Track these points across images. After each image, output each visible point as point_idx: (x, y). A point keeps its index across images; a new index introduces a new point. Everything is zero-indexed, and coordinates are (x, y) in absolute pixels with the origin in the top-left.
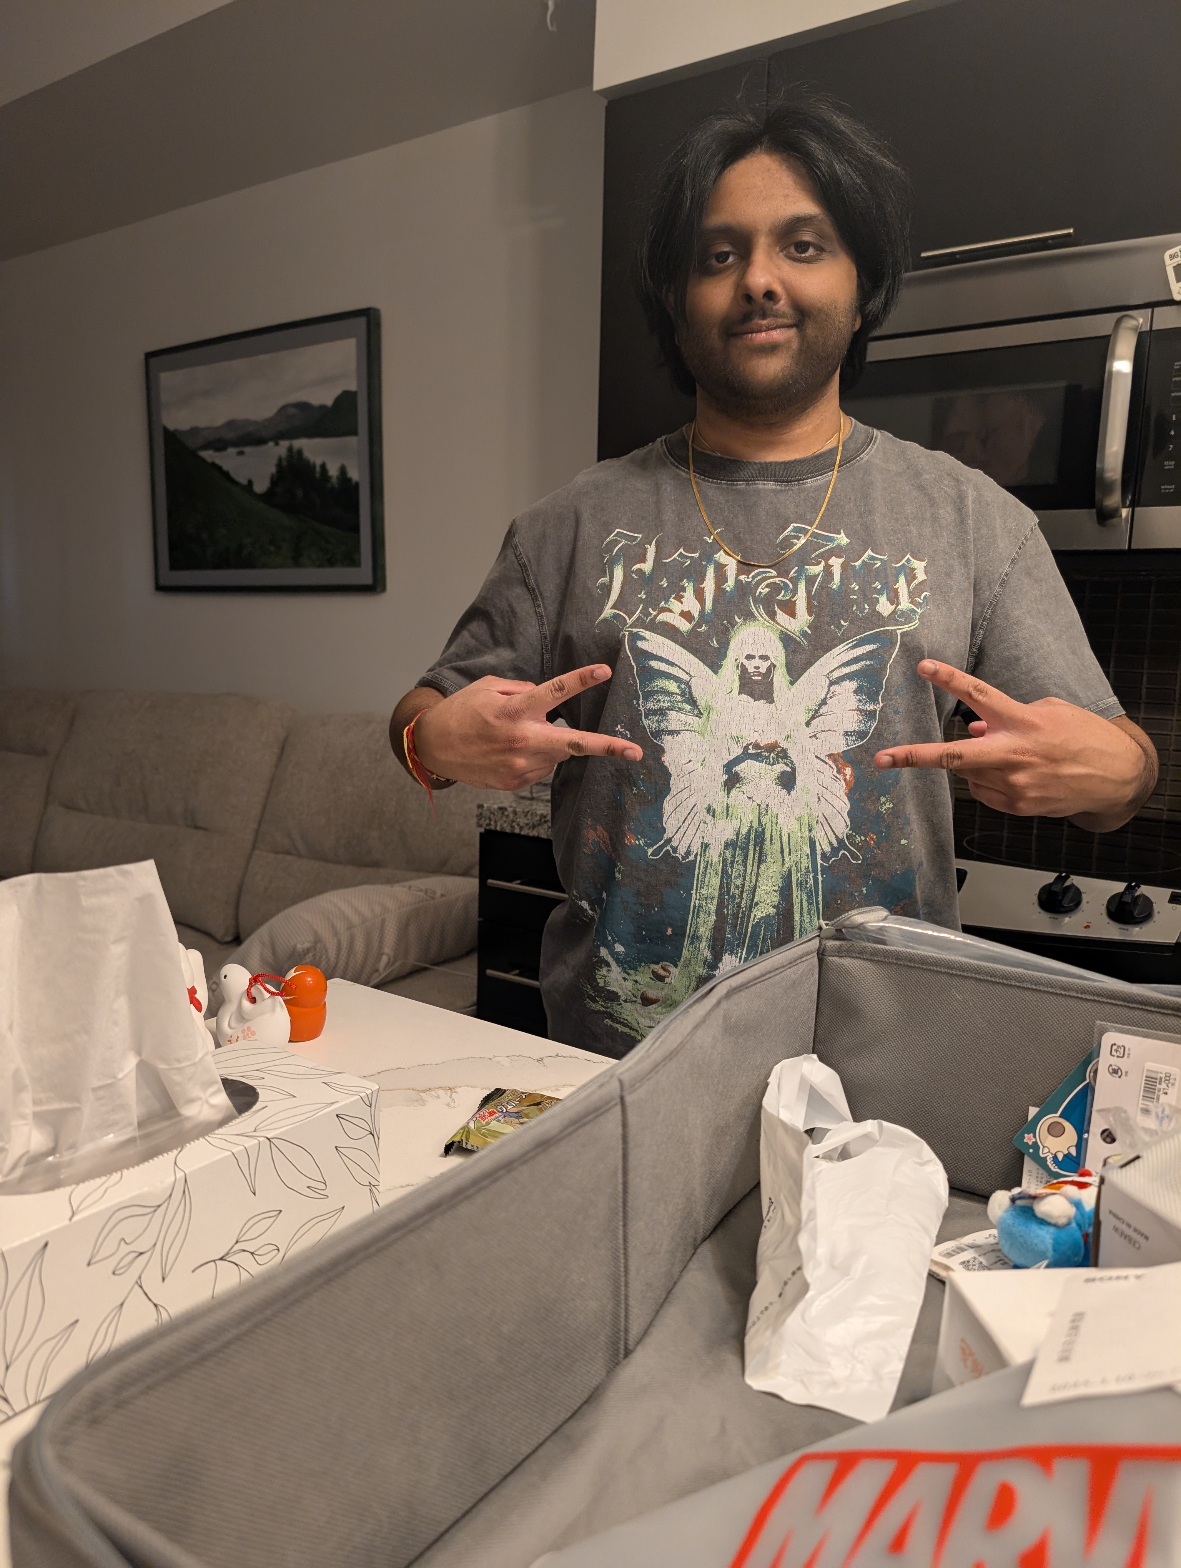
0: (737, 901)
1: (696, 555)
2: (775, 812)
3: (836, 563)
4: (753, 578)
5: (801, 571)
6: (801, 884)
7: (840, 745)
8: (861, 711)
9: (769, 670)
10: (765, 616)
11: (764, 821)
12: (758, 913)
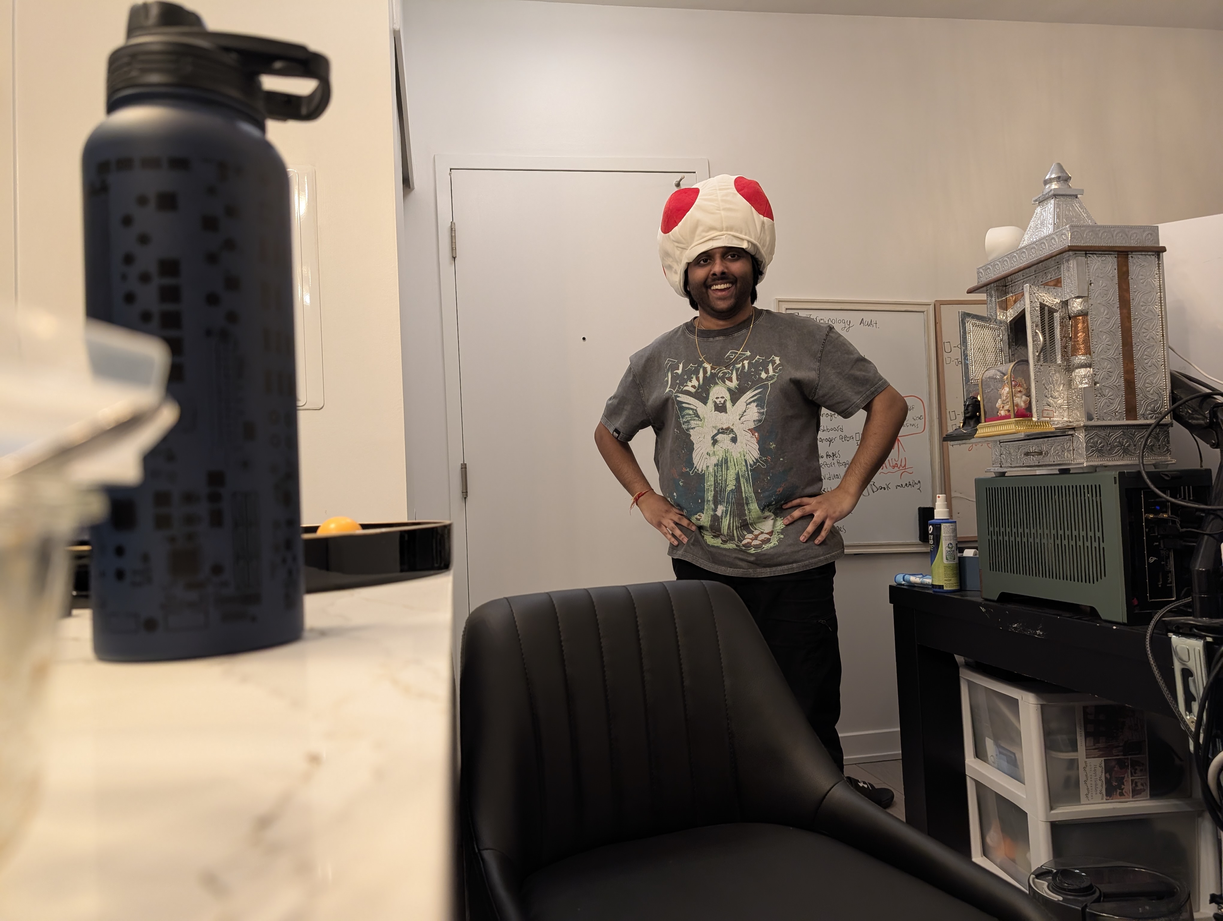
0: (721, 485)
1: (696, 366)
2: (731, 451)
3: (746, 363)
4: (717, 371)
5: (734, 367)
7: (752, 425)
9: (724, 401)
10: (722, 383)
11: (727, 455)
12: (729, 489)
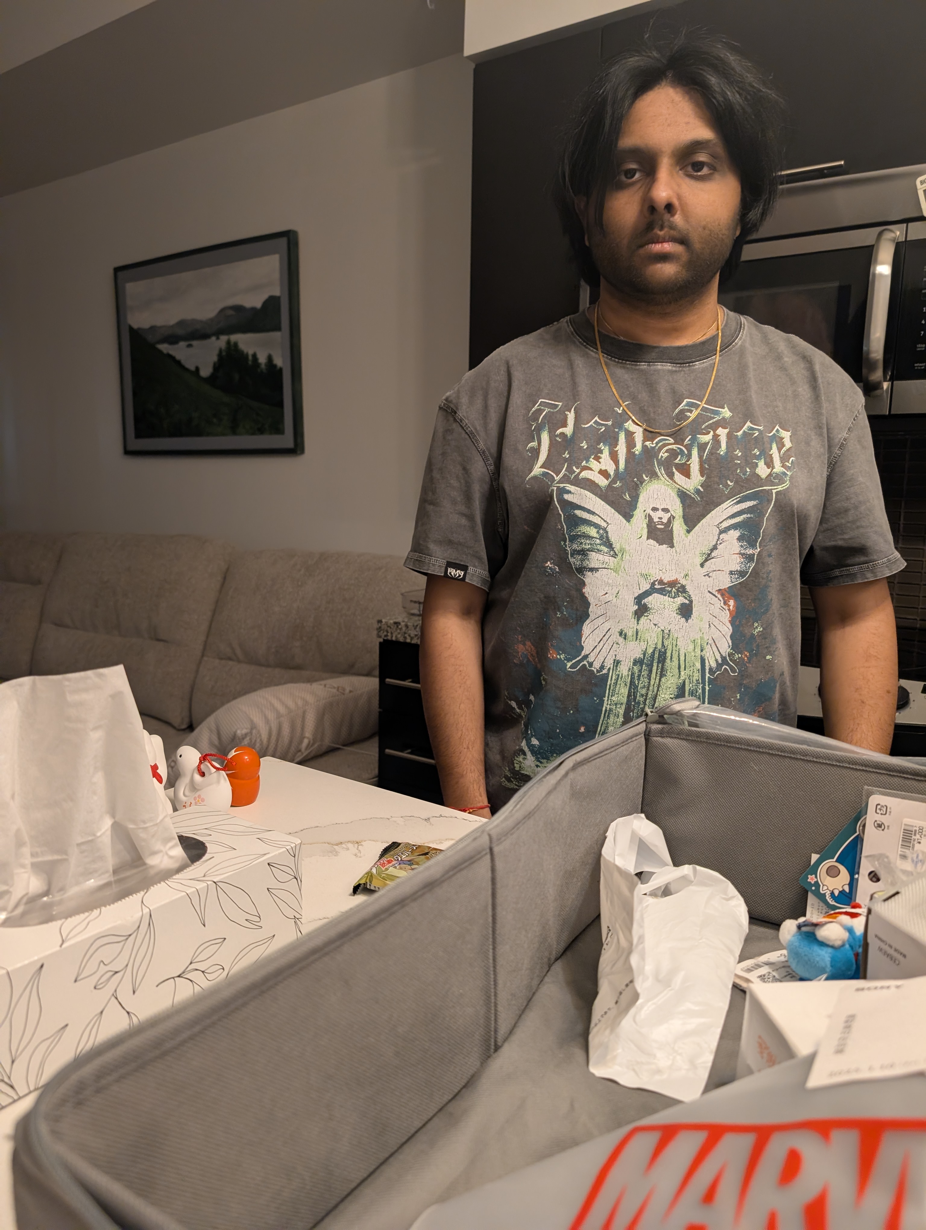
0: (641, 706)
1: (610, 423)
2: (676, 636)
3: (722, 433)
4: (657, 443)
5: (694, 439)
6: (692, 693)
7: (726, 582)
8: (742, 554)
9: (669, 521)
10: (665, 476)
11: (666, 643)
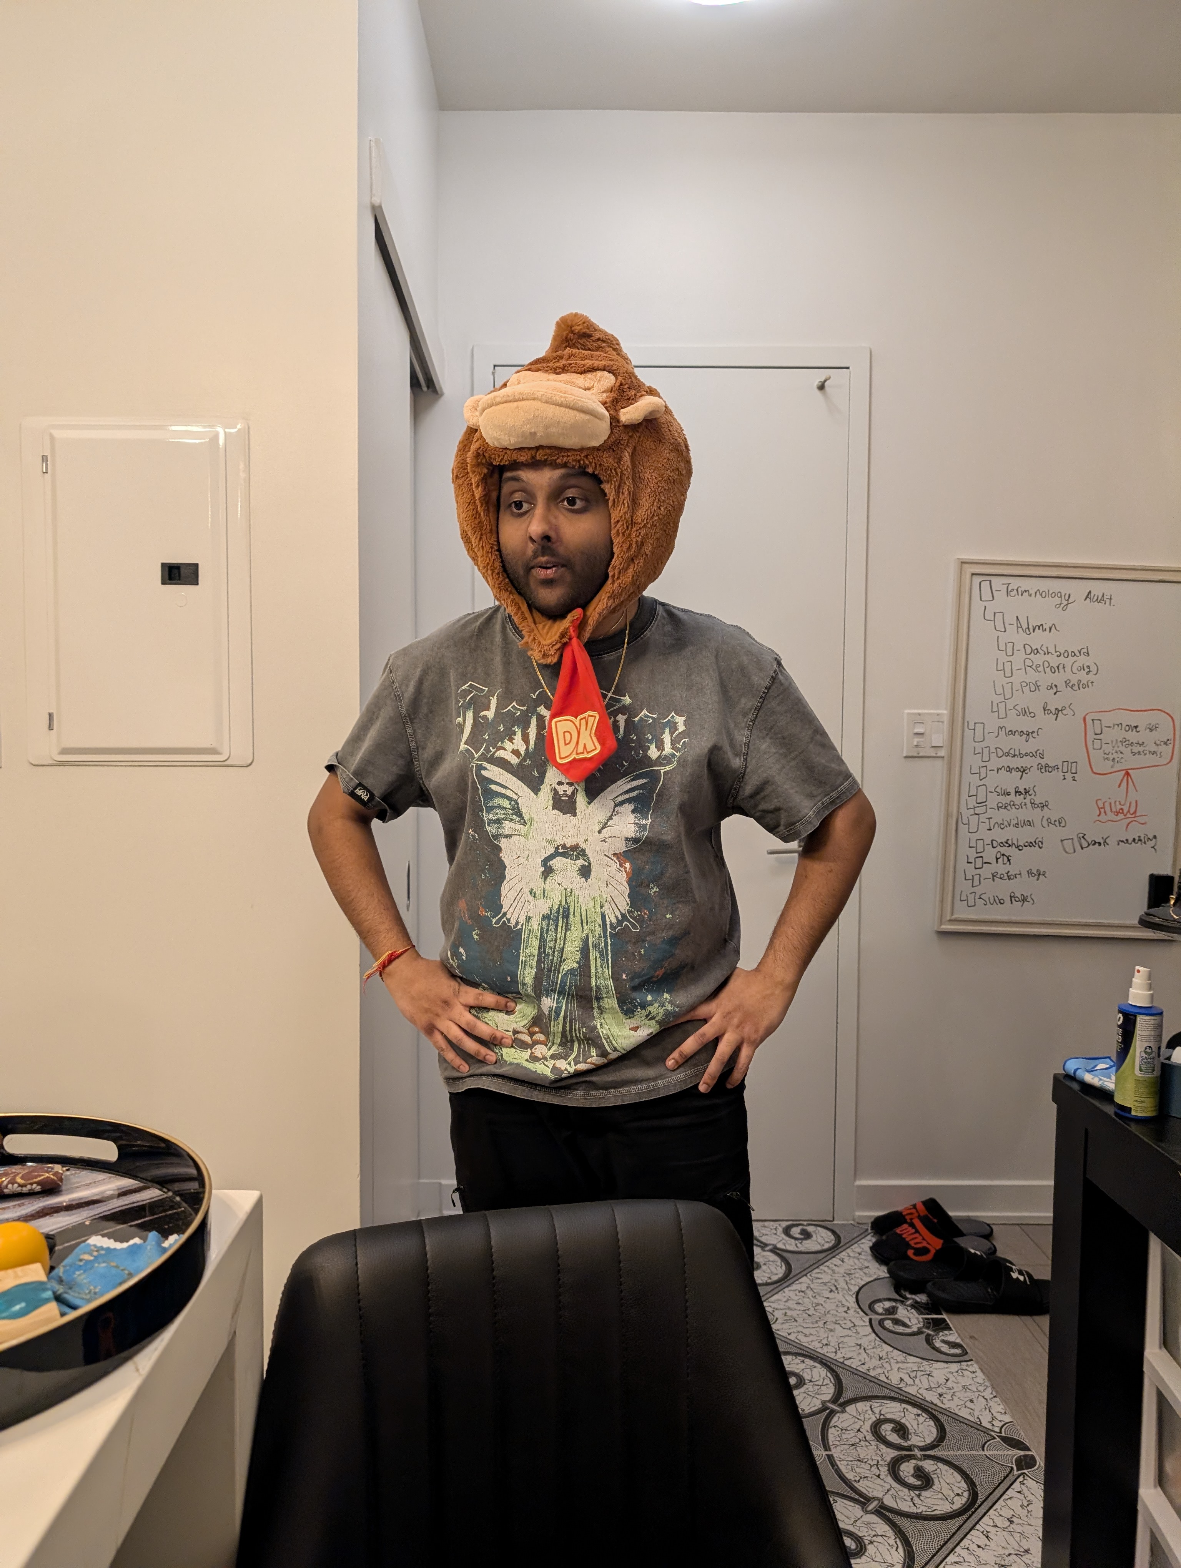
0: (551, 958)
2: (577, 894)
3: (622, 718)
6: (596, 946)
8: (636, 824)
9: (574, 793)
11: (569, 901)
12: (565, 968)
